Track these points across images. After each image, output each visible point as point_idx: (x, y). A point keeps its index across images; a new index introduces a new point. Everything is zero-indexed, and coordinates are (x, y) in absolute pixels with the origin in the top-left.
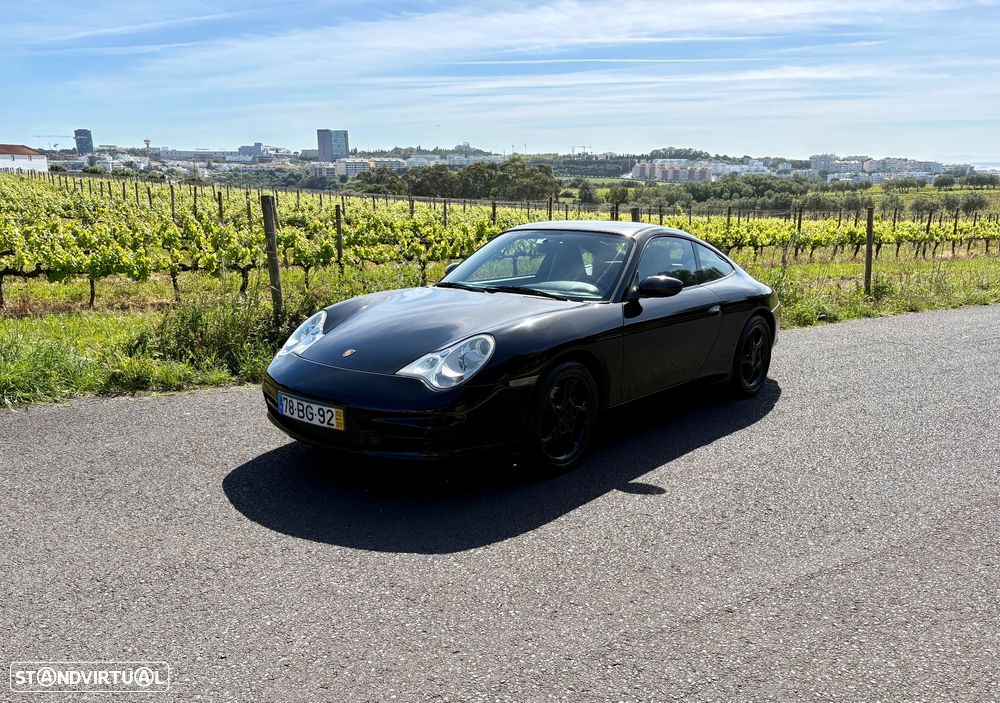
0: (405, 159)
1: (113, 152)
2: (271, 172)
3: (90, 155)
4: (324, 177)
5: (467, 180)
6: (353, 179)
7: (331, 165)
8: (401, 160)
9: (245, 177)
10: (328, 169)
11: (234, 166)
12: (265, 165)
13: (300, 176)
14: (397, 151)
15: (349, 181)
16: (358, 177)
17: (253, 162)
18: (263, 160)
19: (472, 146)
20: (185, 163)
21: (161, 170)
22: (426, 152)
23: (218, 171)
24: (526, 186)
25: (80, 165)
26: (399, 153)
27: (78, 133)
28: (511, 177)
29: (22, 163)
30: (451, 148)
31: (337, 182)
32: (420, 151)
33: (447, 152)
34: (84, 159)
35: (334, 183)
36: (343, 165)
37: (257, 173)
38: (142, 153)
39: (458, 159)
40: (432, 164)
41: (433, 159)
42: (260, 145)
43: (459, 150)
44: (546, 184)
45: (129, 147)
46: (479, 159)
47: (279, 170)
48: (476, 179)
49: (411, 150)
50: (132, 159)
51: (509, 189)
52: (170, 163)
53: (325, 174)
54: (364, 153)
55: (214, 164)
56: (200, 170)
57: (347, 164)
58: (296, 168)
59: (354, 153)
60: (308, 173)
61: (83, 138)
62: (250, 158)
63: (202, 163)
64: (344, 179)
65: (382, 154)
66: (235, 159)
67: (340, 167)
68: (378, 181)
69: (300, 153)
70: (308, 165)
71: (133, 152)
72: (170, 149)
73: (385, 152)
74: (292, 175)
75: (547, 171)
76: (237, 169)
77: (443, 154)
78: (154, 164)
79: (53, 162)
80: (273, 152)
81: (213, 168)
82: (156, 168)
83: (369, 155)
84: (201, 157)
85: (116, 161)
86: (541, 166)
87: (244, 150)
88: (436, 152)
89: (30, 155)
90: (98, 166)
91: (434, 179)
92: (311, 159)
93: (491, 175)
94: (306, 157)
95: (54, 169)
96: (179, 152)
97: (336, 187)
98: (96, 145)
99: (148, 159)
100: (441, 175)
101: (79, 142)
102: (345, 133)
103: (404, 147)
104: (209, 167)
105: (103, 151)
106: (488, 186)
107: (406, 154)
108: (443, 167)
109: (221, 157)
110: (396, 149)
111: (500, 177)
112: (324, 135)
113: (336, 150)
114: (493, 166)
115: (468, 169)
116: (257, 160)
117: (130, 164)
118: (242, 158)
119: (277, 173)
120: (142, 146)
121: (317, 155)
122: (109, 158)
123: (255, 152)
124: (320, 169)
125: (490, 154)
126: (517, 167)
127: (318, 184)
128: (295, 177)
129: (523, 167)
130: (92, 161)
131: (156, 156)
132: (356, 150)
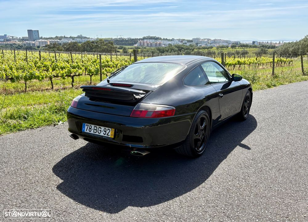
0: (60, 40)
2: (11, 45)
5: (84, 47)
6: (42, 47)
7: (33, 42)
8: (59, 41)
9: (1, 46)
10: (32, 44)
12: (9, 42)
13: (22, 46)
14: (57, 37)
15: (40, 48)
17: (4, 41)
18: (7, 40)
19: (83, 36)
22: (67, 38)
24: (105, 49)
26: (58, 38)
28: (99, 46)
30: (76, 36)
31: (36, 48)
32: (65, 37)
33: (75, 38)
36: (38, 42)
37: (6, 45)
39: (78, 40)
40: (70, 42)
41: (70, 40)
42: (6, 35)
43: (78, 37)
44: (112, 48)
46: (87, 40)
47: (14, 44)
48: (87, 46)
49: (62, 37)
51: (99, 50)
53: (31, 45)
54: (45, 38)
57: (39, 42)
58: (20, 43)
59: (42, 38)
60: (25, 45)
62: (3, 40)
64: (38, 47)
65: (51, 38)
67: (37, 43)
68: (53, 47)
69: (21, 38)
70: (25, 42)
73: (53, 38)
74: (19, 46)
75: (112, 44)
77: (73, 38)
80: (11, 38)
83: (47, 39)
86: (109, 42)
88: (70, 37)
91: (73, 47)
92: (25, 40)
93: (92, 45)
94: (23, 39)
97: (36, 50)
100: (75, 45)
102: (38, 31)
103: (59, 36)
106: (92, 49)
107: (60, 38)
108: (76, 43)
110: (56, 37)
111: (96, 45)
112: (30, 32)
113: (35, 37)
114: (93, 42)
115: (85, 43)
121: (28, 39)
123: (4, 38)
124: (30, 44)
125: (89, 38)
126: (101, 42)
127: (29, 48)
129: (103, 42)
132: (42, 37)
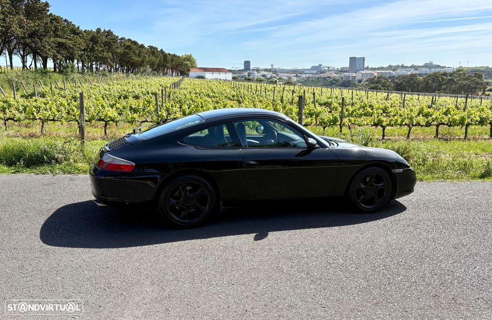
0: (394, 71)
1: (258, 70)
2: (325, 78)
3: (249, 72)
4: (350, 81)
5: (428, 82)
6: (365, 81)
7: (354, 75)
8: (392, 72)
9: (312, 80)
10: (352, 77)
11: (307, 75)
12: (322, 75)
13: (338, 80)
14: (390, 67)
15: (363, 83)
16: (367, 81)
17: (317, 74)
18: (322, 72)
19: (434, 63)
20: (286, 75)
21: (276, 78)
22: (406, 67)
23: (300, 78)
24: (465, 85)
25: (244, 76)
26: (391, 68)
27: (245, 62)
28: (456, 80)
29: (222, 76)
30: (422, 64)
31: (357, 83)
32: (403, 67)
33: (419, 67)
34: (246, 74)
35: (355, 83)
36: (360, 75)
37: (318, 78)
38: (269, 70)
39: (424, 70)
40: (409, 73)
41: (410, 70)
42: (321, 65)
43: (426, 66)
44: (478, 84)
45: (265, 68)
46: (437, 70)
47: (329, 77)
48: (433, 81)
49: (398, 66)
50: (265, 73)
51: (454, 86)
52: (280, 75)
53: (351, 79)
54: (372, 68)
55: (299, 75)
56: (293, 77)
57: (363, 74)
58: (337, 76)
59: (367, 68)
60: (342, 78)
61: (247, 64)
62: (315, 72)
63: (294, 75)
64: (360, 81)
65: (382, 68)
66: (308, 72)
67: (358, 76)
68: (377, 83)
69: (340, 69)
70: (343, 75)
71: (266, 70)
72: (281, 68)
73: (383, 68)
74: (334, 80)
75: (480, 77)
76: (309, 77)
77: (416, 68)
78: (274, 75)
79: (234, 75)
80: (327, 69)
82: (274, 77)
83: (375, 69)
84: (294, 71)
85: (259, 74)
86: (476, 74)
87: (313, 68)
88: (412, 67)
89: (226, 72)
90: (251, 77)
91: (409, 81)
92: (345, 72)
93: (443, 79)
94: (342, 71)
95: (234, 78)
96: (285, 70)
97: (356, 86)
98: (252, 67)
99: (271, 73)
100: (412, 79)
101: (245, 66)
102: (364, 59)
103: (394, 65)
104: (297, 76)
105: (254, 70)
106: (440, 84)
107: (395, 68)
108: (415, 75)
109: (302, 72)
110: (390, 66)
111: (449, 80)
112: (353, 60)
113: (358, 67)
114: (445, 74)
115: (429, 76)
116: (319, 72)
117: (264, 76)
118: (312, 72)
119: (328, 79)
120: (269, 67)
121: (348, 69)
122: (256, 73)
123: (318, 69)
124: (349, 77)
125: (445, 67)
126: (460, 75)
127: (347, 84)
128: (336, 81)
129: (464, 74)
130: (249, 75)
131: (275, 71)
132: (368, 67)
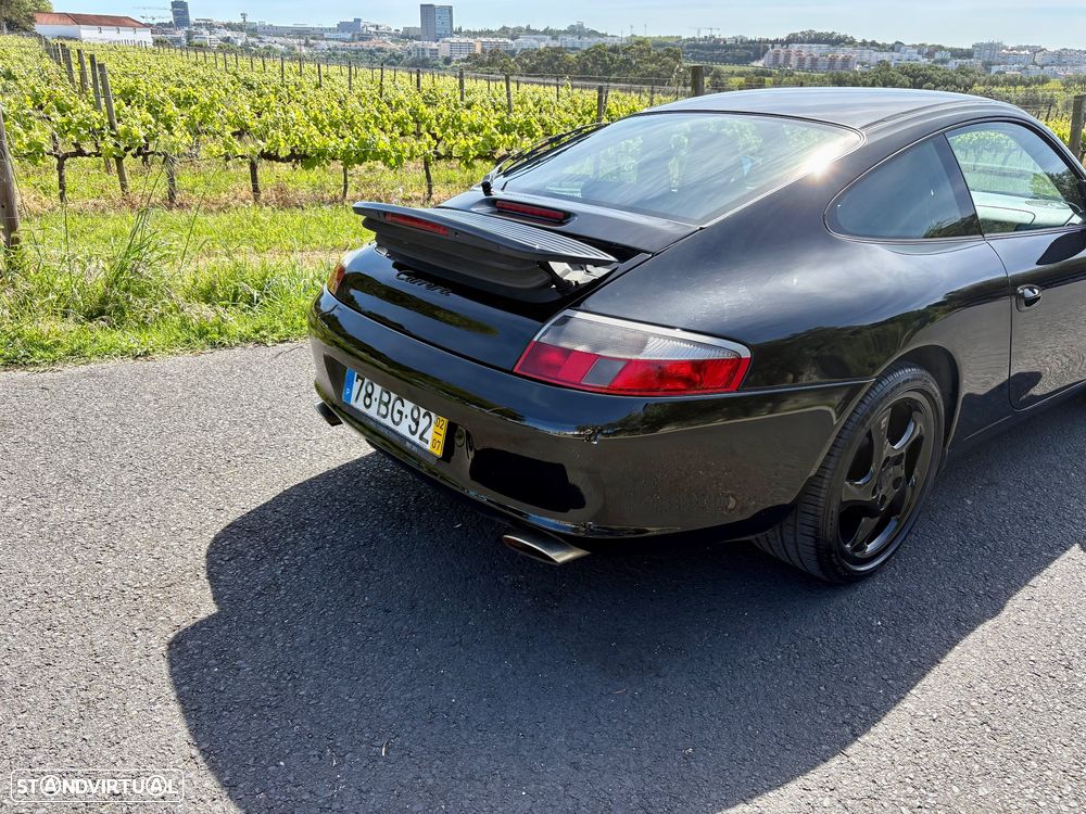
0: (513, 39)
1: (210, 26)
2: (371, 52)
3: (187, 29)
4: (427, 59)
5: (585, 65)
6: (458, 61)
7: (434, 46)
8: (509, 41)
9: (344, 55)
10: (431, 50)
11: (332, 44)
12: (365, 44)
13: (402, 57)
14: (504, 30)
15: (453, 64)
16: (465, 59)
17: (352, 40)
18: (362, 38)
19: (586, 26)
20: (282, 40)
21: (257, 47)
22: (536, 32)
23: (315, 49)
24: (651, 72)
25: (179, 40)
26: (507, 32)
27: (175, 5)
28: (634, 62)
29: (127, 35)
30: (564, 28)
31: (440, 64)
32: (529, 31)
33: (559, 32)
34: (181, 33)
35: (437, 64)
36: (447, 46)
37: (357, 52)
38: (239, 28)
39: (570, 40)
40: (542, 46)
41: (543, 40)
42: (359, 20)
43: (572, 31)
45: (226, 21)
46: (595, 41)
47: (380, 50)
48: (595, 63)
49: (520, 30)
50: (228, 34)
52: (268, 39)
53: (428, 55)
54: (469, 32)
55: (312, 41)
56: (298, 47)
57: (452, 44)
58: (397, 47)
59: (459, 32)
60: (410, 53)
61: (180, 8)
62: (349, 36)
63: (300, 40)
64: (447, 61)
65: (489, 33)
66: (332, 36)
67: (443, 48)
69: (402, 30)
70: (410, 45)
71: (229, 26)
72: (267, 24)
73: (492, 32)
74: (393, 55)
75: (676, 57)
76: (336, 48)
77: (554, 34)
78: (251, 40)
79: (157, 36)
80: (373, 29)
81: (311, 46)
82: (253, 44)
83: (475, 34)
84: (299, 33)
85: (212, 36)
86: (669, 50)
87: (343, 27)
88: (546, 32)
89: (134, 28)
90: (196, 41)
91: (550, 63)
92: (412, 38)
93: (611, 59)
94: (407, 35)
95: (157, 42)
96: (277, 28)
98: (192, 19)
99: (245, 34)
100: (557, 58)
101: (175, 14)
102: (450, 9)
103: (512, 25)
104: (307, 44)
105: (199, 25)
106: (608, 71)
107: (515, 34)
108: (559, 50)
109: (319, 34)
110: (504, 28)
111: (623, 61)
112: (427, 10)
113: (440, 27)
114: (614, 50)
115: (587, 52)
116: (356, 37)
117: (227, 40)
118: (342, 35)
119: (377, 53)
120: (238, 20)
121: (420, 33)
122: (206, 33)
123: (353, 28)
124: (423, 50)
125: (606, 35)
126: (641, 51)
127: (420, 64)
128: (396, 58)
129: (649, 50)
130: (189, 36)
131: (253, 31)
132: (460, 29)
